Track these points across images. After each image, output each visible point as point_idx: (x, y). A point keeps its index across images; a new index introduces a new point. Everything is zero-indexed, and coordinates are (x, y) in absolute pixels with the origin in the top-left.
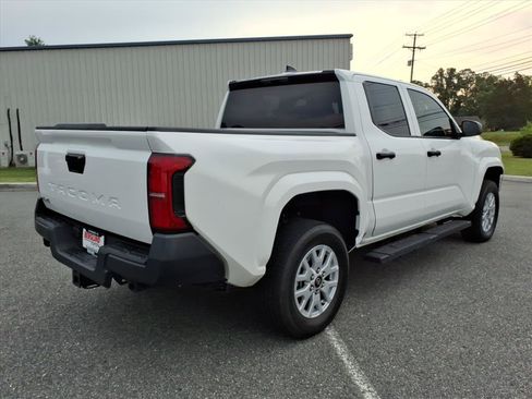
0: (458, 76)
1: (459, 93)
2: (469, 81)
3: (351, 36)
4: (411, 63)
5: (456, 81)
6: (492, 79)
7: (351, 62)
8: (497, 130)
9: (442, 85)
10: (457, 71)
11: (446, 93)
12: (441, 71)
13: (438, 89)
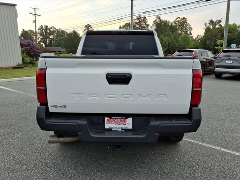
0: (49, 29)
1: (51, 37)
2: (54, 32)
3: (16, 5)
4: (35, 22)
5: (49, 31)
6: (63, 32)
7: (17, 19)
8: (69, 53)
9: (43, 33)
10: (49, 27)
11: (45, 37)
12: (42, 26)
13: (41, 34)
